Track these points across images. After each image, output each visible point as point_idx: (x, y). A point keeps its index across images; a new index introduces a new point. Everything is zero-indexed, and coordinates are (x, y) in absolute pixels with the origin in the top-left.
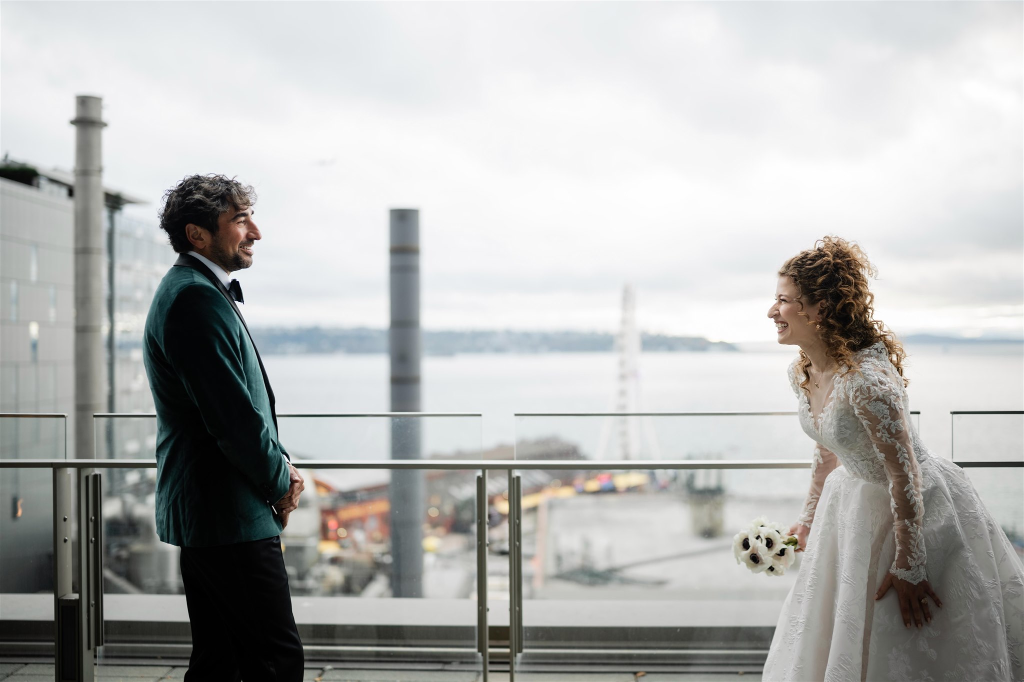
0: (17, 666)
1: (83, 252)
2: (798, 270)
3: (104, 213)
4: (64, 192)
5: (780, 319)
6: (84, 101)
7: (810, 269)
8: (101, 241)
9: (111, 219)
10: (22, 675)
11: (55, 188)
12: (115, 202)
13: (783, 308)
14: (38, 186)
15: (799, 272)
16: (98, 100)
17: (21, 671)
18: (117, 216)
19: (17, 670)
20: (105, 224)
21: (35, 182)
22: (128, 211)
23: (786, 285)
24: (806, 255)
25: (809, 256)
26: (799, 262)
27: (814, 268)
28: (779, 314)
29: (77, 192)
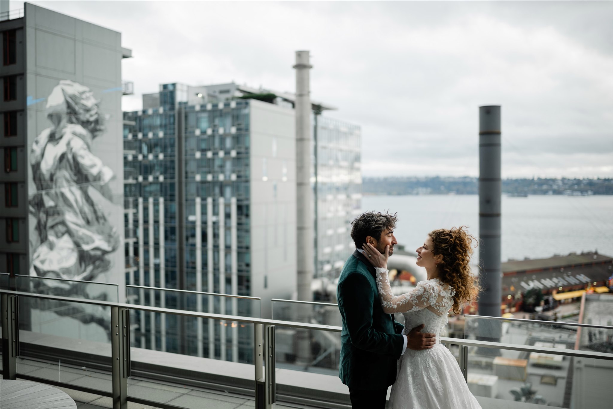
0: (245, 400)
1: (300, 140)
2: (436, 237)
3: (312, 116)
4: (290, 105)
5: (420, 255)
6: (300, 54)
7: (441, 239)
8: (310, 133)
9: (316, 119)
10: (247, 405)
11: (285, 103)
12: (317, 109)
13: (423, 251)
14: (276, 104)
15: (436, 238)
16: (307, 53)
17: (246, 404)
18: (319, 117)
19: (245, 403)
20: (312, 122)
21: (274, 101)
22: (325, 113)
23: (429, 241)
24: (444, 231)
25: (445, 232)
26: (438, 233)
27: (443, 239)
28: (421, 252)
29: (297, 105)
